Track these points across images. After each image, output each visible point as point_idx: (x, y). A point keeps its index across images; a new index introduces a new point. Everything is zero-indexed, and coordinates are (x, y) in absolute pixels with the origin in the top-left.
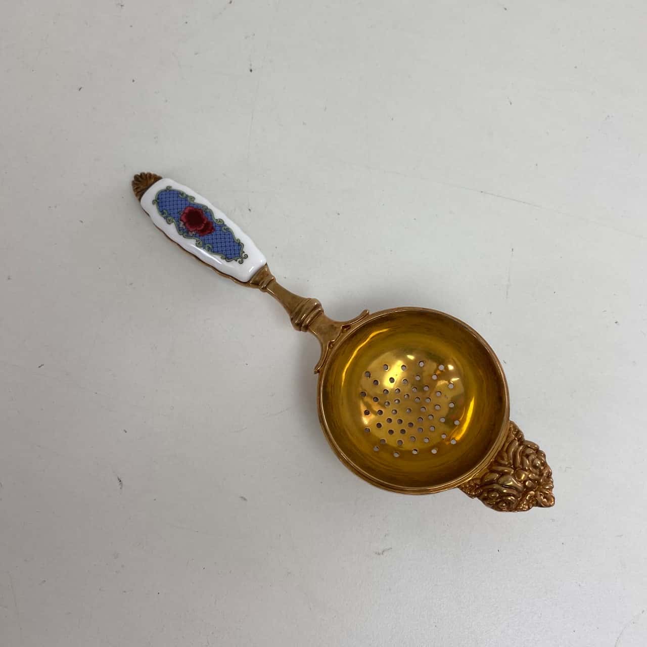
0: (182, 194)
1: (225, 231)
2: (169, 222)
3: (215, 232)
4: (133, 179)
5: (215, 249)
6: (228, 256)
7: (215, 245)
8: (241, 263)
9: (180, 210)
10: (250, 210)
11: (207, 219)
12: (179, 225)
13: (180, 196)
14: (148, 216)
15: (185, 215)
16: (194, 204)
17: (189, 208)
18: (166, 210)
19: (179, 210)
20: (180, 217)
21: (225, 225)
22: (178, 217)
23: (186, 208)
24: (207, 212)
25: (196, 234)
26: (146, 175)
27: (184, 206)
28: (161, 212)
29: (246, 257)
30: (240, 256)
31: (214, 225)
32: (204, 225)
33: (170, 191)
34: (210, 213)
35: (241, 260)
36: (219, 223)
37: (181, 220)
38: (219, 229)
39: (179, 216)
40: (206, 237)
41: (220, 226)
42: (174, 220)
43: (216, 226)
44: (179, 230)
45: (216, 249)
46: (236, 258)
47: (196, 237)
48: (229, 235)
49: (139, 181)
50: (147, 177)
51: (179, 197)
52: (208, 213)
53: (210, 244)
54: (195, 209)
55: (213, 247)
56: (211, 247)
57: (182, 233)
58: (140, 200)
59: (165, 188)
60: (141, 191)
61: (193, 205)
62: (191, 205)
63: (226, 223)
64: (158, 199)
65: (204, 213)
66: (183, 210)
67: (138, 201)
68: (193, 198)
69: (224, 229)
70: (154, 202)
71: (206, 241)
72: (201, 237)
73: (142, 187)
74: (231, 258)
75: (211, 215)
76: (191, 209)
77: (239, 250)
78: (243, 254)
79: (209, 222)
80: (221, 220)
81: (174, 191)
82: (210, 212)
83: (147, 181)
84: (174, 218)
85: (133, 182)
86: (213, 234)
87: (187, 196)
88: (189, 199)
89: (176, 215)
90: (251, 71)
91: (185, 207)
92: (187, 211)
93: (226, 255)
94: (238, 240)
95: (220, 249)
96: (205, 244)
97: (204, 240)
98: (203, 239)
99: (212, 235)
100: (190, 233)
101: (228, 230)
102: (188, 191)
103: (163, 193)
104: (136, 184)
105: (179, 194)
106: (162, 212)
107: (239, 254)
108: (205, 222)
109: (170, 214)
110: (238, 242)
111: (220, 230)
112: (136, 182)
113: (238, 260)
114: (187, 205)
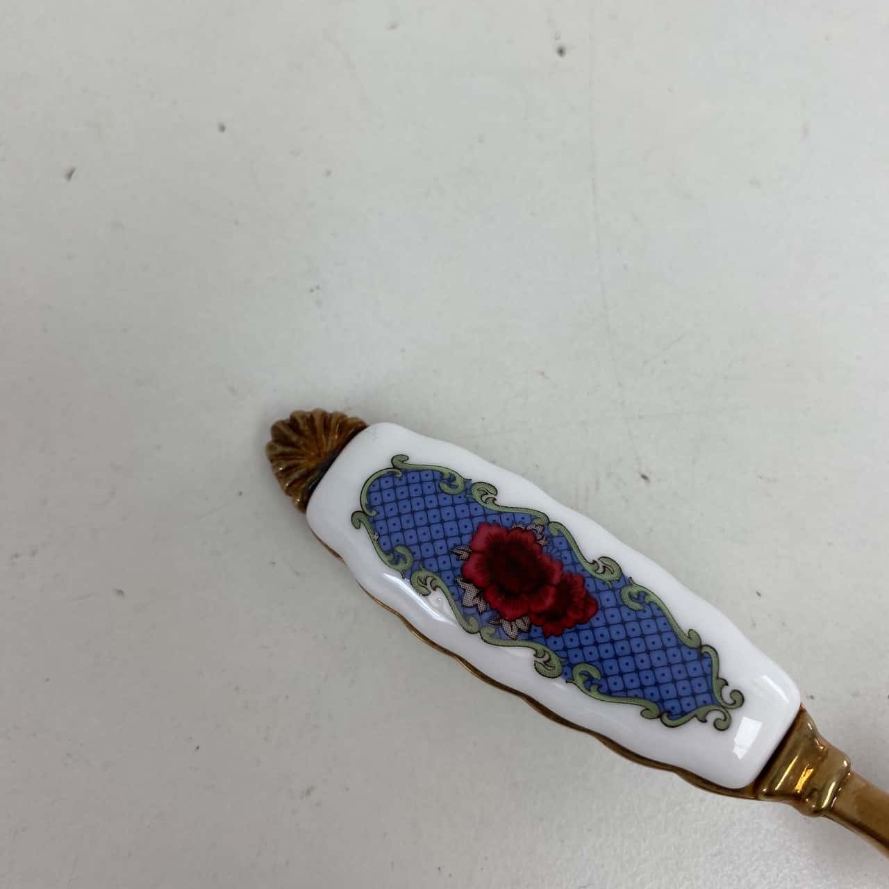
0: (451, 478)
1: (637, 606)
2: (423, 588)
3: (600, 614)
4: (268, 438)
5: (611, 680)
6: (668, 705)
7: (611, 666)
8: (723, 725)
9: (457, 540)
10: (644, 477)
11: (562, 565)
12: (460, 599)
13: (444, 487)
14: (336, 559)
15: (476, 557)
16: (500, 513)
17: (484, 533)
18: (407, 546)
19: (451, 543)
20: (462, 569)
21: (629, 582)
22: (453, 569)
23: (474, 535)
24: (551, 536)
25: (529, 631)
26: (310, 419)
27: (467, 527)
28: (387, 553)
29: (739, 699)
30: (713, 700)
31: (591, 589)
32: (552, 590)
33: (405, 472)
34: (562, 538)
35: (720, 715)
36: (607, 577)
37: (468, 581)
38: (612, 602)
39: (458, 564)
40: (570, 639)
41: (613, 590)
42: (439, 582)
43: (598, 591)
44: (464, 613)
45: (615, 683)
46: (701, 711)
47: (530, 639)
48: (654, 617)
49: (292, 445)
50: (313, 429)
51: (442, 492)
52: (556, 541)
53: (589, 663)
54: (508, 531)
55: (605, 676)
56: (595, 674)
57: (475, 629)
58: (303, 506)
59: (387, 464)
60: (304, 477)
61: (497, 518)
62: (490, 519)
63: (628, 571)
64: (370, 507)
65: (542, 542)
66: (466, 539)
67: (296, 513)
68: (489, 490)
69: (630, 596)
70: (357, 519)
71: (572, 653)
72: (551, 640)
73: (306, 464)
74: (683, 714)
75: (570, 549)
76: (494, 531)
77: (705, 676)
78: (726, 692)
79: (571, 575)
80: (608, 564)
81: (419, 470)
82: (561, 535)
83: (317, 440)
84: (439, 572)
85: (270, 447)
86: (595, 622)
87: (468, 485)
88: (476, 495)
89: (445, 562)
90: (561, 52)
91: (470, 529)
92: (480, 544)
93: (662, 701)
94: (693, 634)
95: (632, 681)
96: (572, 666)
97: (565, 649)
98: (560, 645)
99: (592, 629)
100: (506, 625)
101: (643, 596)
102: (470, 466)
103: (384, 485)
104: (283, 456)
105: (441, 479)
106: (392, 556)
107: (710, 691)
108: (556, 579)
109: (423, 559)
110: (694, 644)
111: (618, 606)
112: (280, 449)
113: (712, 717)
114: (476, 521)
